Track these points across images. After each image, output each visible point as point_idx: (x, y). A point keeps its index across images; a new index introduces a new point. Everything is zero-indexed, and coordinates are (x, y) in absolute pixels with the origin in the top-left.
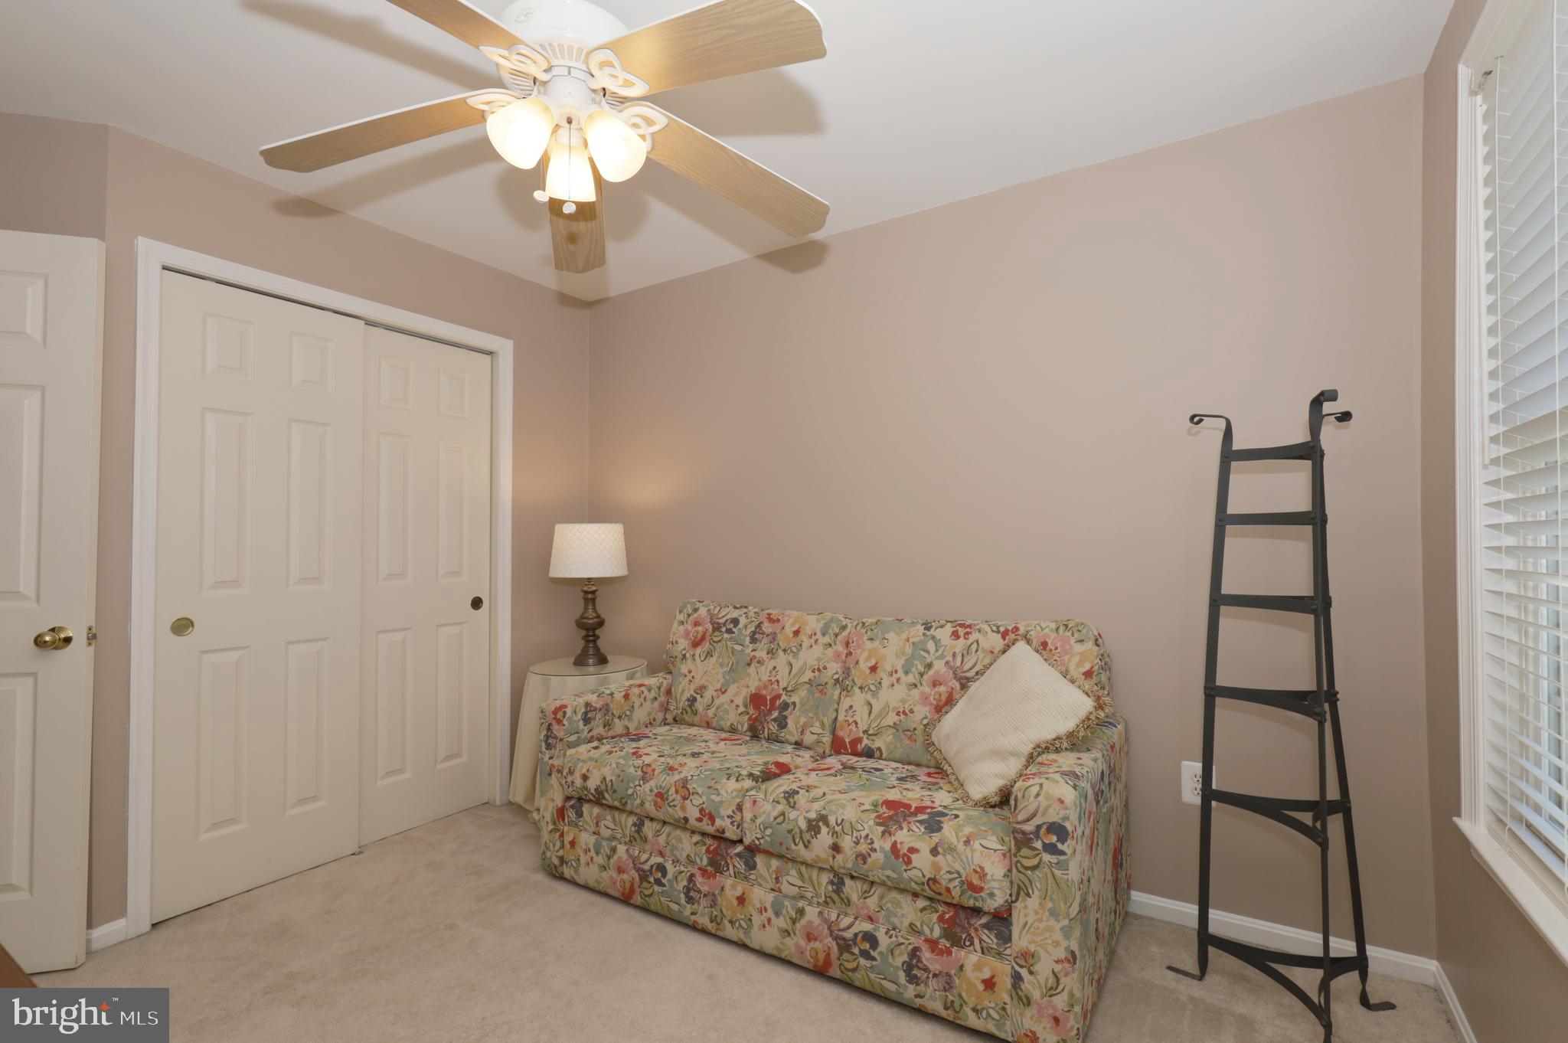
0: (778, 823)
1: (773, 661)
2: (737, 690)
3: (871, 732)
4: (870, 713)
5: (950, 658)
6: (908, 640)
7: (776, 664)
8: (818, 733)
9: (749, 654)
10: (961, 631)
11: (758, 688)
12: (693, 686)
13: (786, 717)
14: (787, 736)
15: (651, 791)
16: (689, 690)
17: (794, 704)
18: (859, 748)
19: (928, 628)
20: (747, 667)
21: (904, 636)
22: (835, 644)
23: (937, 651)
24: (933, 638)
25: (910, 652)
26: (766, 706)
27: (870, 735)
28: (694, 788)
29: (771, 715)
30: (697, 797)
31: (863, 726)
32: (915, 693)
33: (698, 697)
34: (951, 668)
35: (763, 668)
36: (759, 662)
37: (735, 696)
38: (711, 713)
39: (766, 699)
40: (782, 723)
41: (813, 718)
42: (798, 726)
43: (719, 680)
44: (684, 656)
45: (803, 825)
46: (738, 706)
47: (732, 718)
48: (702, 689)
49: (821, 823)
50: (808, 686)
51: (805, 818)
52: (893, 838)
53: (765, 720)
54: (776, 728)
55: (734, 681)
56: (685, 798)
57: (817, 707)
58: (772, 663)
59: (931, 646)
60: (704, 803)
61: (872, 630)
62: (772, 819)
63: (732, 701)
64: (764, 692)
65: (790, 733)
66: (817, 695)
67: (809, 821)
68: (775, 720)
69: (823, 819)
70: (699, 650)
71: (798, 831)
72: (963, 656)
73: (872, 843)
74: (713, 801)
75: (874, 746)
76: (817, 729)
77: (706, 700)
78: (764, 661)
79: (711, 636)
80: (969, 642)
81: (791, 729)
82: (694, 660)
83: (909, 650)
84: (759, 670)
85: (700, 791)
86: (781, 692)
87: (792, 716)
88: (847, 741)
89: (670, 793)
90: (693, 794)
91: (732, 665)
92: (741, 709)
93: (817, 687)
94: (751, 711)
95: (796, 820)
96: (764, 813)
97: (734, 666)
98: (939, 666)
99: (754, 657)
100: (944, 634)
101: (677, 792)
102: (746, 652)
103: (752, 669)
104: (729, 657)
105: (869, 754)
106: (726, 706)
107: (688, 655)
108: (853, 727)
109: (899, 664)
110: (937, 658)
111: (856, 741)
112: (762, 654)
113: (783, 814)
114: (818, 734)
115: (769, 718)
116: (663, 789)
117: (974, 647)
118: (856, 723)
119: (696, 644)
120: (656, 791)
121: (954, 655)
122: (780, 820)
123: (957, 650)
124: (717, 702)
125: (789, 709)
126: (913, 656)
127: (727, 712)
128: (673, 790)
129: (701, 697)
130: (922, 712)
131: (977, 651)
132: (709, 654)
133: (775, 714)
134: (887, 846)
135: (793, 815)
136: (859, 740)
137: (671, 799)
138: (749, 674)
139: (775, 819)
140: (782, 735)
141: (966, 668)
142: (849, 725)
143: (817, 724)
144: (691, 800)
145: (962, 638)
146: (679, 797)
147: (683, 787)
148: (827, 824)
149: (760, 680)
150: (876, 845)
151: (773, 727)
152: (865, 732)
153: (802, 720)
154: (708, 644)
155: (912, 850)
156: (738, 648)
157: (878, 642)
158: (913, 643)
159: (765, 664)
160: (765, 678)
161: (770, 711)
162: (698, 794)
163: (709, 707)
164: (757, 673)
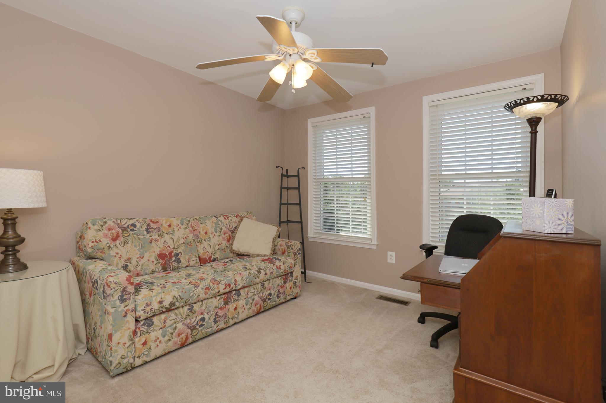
0: (250, 276)
1: (163, 239)
2: (149, 255)
3: (213, 253)
4: (211, 247)
5: (226, 226)
6: (213, 222)
7: (165, 240)
8: (194, 261)
9: (148, 239)
10: (226, 217)
11: (160, 251)
12: (123, 260)
13: (179, 259)
14: (182, 265)
15: (202, 289)
16: (121, 262)
17: (180, 252)
18: (212, 259)
19: (217, 218)
20: (150, 244)
21: (211, 221)
22: (188, 227)
23: (222, 224)
24: (219, 220)
25: (215, 226)
26: (167, 257)
27: (213, 254)
28: (219, 279)
29: (172, 260)
30: (222, 281)
31: (210, 252)
32: (221, 238)
33: (128, 264)
34: (227, 228)
35: (159, 243)
36: (155, 240)
37: (149, 258)
38: (139, 269)
39: (167, 254)
40: (178, 261)
41: (191, 255)
42: (186, 260)
43: (137, 253)
44: (109, 247)
45: (256, 273)
46: (153, 261)
47: (152, 267)
48: (129, 260)
49: (260, 270)
50: (184, 245)
51: (256, 271)
52: (276, 265)
53: (169, 262)
54: (176, 264)
55: (146, 252)
56: (218, 284)
57: (191, 251)
58: (163, 240)
59: (220, 223)
60: (226, 282)
61: (200, 220)
62: (248, 276)
63: (149, 260)
64: (164, 252)
65: (183, 264)
66: (189, 247)
67: (257, 271)
68: (174, 261)
69: (260, 269)
70: (118, 242)
71: (256, 275)
72: (229, 224)
73: (273, 268)
74: (229, 280)
75: (215, 257)
76: (194, 258)
77: (134, 264)
78: (158, 240)
79: (122, 234)
80: (229, 220)
81: (183, 262)
82: (118, 247)
83: (214, 225)
84: (157, 244)
85: (222, 279)
86: (172, 250)
87: (182, 257)
88: (207, 258)
89: (211, 286)
90: (220, 281)
91: (142, 245)
92: (155, 262)
93: (187, 244)
94: (161, 261)
95: (254, 272)
96: (244, 275)
97: (143, 245)
98: (224, 228)
99: (152, 239)
100: (222, 218)
101: (214, 284)
102: (147, 237)
103: (153, 244)
104: (138, 242)
105: (214, 260)
106: (146, 263)
107: (112, 246)
108: (207, 253)
109: (213, 230)
110: (223, 226)
111: (210, 257)
112: (155, 236)
113: (250, 273)
114: (196, 260)
115: (171, 261)
116: (207, 285)
117: (231, 221)
118: (208, 252)
119: (114, 239)
120: (205, 288)
121: (227, 224)
122: (250, 274)
123: (227, 223)
124: (140, 263)
125: (179, 255)
126: (216, 227)
127: (148, 266)
128: (211, 284)
129: (130, 263)
130: (224, 243)
131: (232, 222)
132: (125, 243)
133: (174, 259)
134: (276, 267)
135: (252, 272)
136: (211, 257)
137: (212, 287)
138: (153, 247)
139: (248, 275)
140: (180, 265)
141: (231, 227)
142: (206, 253)
143: (194, 257)
144: (221, 283)
145: (227, 219)
146: (215, 285)
147: (215, 281)
148: (262, 269)
149: (160, 248)
150: (274, 269)
151: (175, 264)
152: (212, 254)
153: (187, 257)
154: (122, 238)
155: (280, 266)
156: (142, 237)
157: (204, 224)
158: (215, 223)
159: (160, 240)
160: (162, 246)
161: (171, 258)
162: (222, 280)
163: (137, 266)
164: (157, 245)
